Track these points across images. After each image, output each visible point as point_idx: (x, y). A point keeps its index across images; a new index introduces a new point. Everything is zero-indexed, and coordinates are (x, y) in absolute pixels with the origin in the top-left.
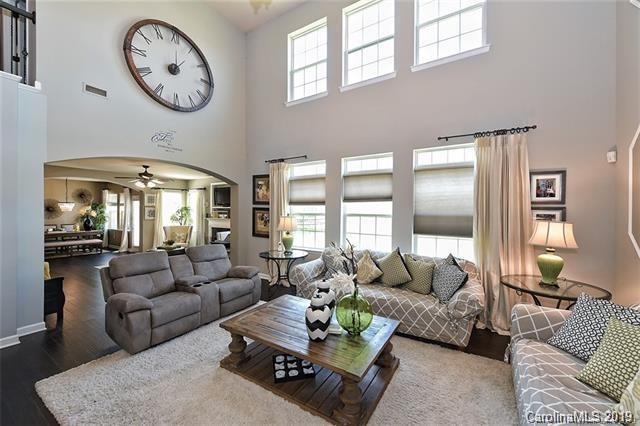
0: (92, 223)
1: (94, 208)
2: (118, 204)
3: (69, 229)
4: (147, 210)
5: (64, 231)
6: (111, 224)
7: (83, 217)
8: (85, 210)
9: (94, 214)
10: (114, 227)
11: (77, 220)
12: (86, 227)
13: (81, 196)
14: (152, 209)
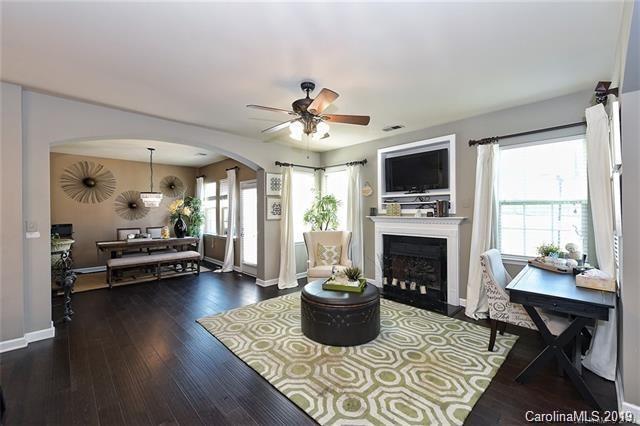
0: (185, 226)
1: (187, 204)
2: (218, 198)
3: (156, 235)
4: (271, 202)
5: (149, 239)
6: (208, 228)
7: (173, 217)
8: (176, 204)
9: (187, 211)
10: (212, 231)
11: (166, 221)
12: (179, 232)
13: (171, 187)
14: (276, 201)
